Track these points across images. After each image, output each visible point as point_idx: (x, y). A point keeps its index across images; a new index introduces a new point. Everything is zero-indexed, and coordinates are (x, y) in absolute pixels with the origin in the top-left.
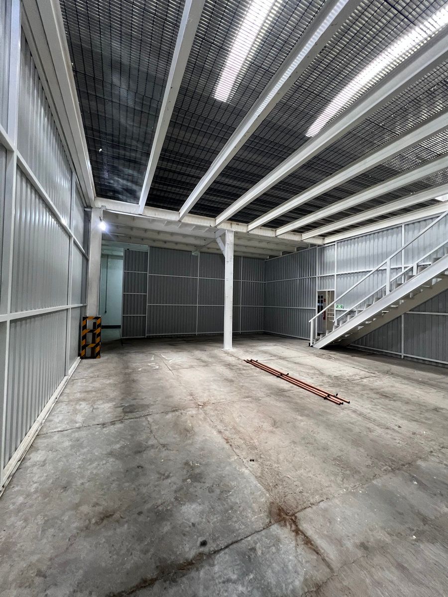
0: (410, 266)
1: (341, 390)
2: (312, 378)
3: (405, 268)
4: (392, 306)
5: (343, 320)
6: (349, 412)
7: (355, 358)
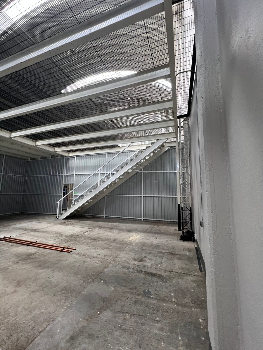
0: (109, 173)
1: (72, 243)
2: (55, 240)
3: (107, 174)
4: (101, 192)
5: (77, 201)
6: (75, 255)
7: (83, 221)
